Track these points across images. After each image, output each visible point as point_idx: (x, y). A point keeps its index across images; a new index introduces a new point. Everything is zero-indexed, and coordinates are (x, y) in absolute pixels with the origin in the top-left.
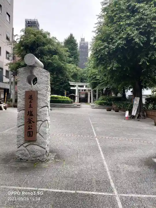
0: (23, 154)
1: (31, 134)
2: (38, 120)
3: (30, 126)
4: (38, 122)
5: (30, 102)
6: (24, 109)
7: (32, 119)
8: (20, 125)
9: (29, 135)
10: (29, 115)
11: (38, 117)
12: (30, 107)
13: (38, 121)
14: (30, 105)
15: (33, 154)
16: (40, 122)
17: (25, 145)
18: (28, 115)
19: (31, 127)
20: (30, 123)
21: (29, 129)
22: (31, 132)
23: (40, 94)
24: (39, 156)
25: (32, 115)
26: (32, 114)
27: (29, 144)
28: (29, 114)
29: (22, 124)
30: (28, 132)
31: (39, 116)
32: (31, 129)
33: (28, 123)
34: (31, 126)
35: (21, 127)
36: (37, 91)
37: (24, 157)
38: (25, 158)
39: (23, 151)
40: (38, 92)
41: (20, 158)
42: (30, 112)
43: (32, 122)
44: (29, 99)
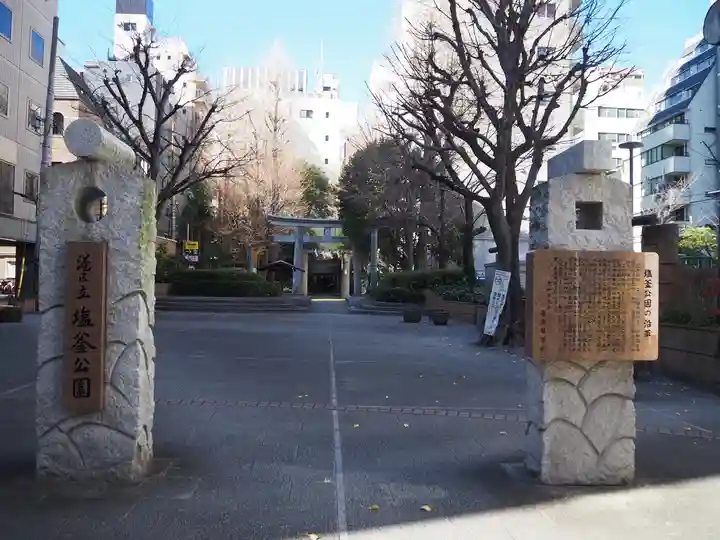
0: (59, 458)
1: (85, 387)
2: (110, 339)
3: (82, 361)
4: (109, 347)
5: (83, 279)
6: (60, 302)
7: (88, 335)
8: (48, 356)
9: (76, 390)
10: (77, 323)
11: (109, 331)
12: (83, 295)
13: (110, 343)
14: (83, 289)
15: (93, 455)
16: (118, 349)
17: (66, 426)
18: (74, 322)
19: (85, 364)
20: (82, 350)
21: (78, 370)
22: (86, 382)
23: (116, 250)
25: (88, 323)
26: (89, 321)
27: (80, 421)
28: (77, 319)
29: (56, 355)
30: (74, 381)
31: (114, 326)
32: (86, 369)
33: (75, 349)
34: (85, 360)
35: (50, 364)
36: (107, 243)
37: (62, 468)
38: (67, 471)
39: (60, 448)
40: (112, 245)
41: (49, 470)
42: (83, 312)
43: (88, 349)
44: (78, 268)
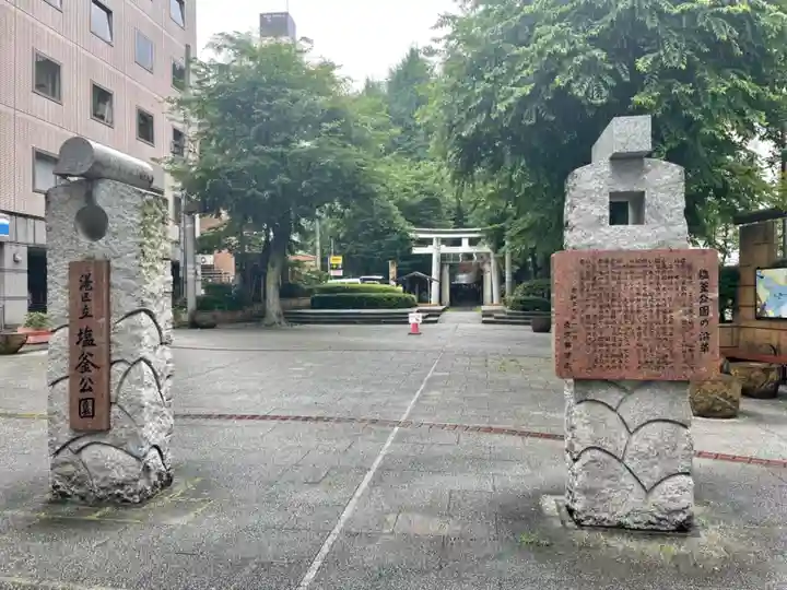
0: (69, 478)
1: (90, 407)
2: (113, 359)
3: (86, 380)
4: (114, 366)
5: (85, 298)
6: (67, 322)
7: (91, 355)
8: (56, 378)
9: (82, 410)
10: (82, 343)
11: (113, 351)
12: (86, 314)
13: (115, 362)
14: (86, 308)
15: (102, 475)
16: (121, 368)
17: (75, 446)
18: (78, 343)
19: (89, 384)
20: (87, 370)
21: (83, 390)
22: (90, 402)
23: (118, 269)
24: (121, 486)
25: (92, 343)
26: (92, 340)
28: (81, 339)
29: (63, 375)
30: (80, 401)
31: (117, 345)
32: (90, 389)
33: (79, 369)
34: (90, 379)
35: (60, 383)
36: (109, 262)
37: (72, 489)
38: (77, 491)
39: (70, 468)
40: (114, 263)
41: (61, 489)
42: (86, 331)
43: (91, 368)
44: (81, 288)
